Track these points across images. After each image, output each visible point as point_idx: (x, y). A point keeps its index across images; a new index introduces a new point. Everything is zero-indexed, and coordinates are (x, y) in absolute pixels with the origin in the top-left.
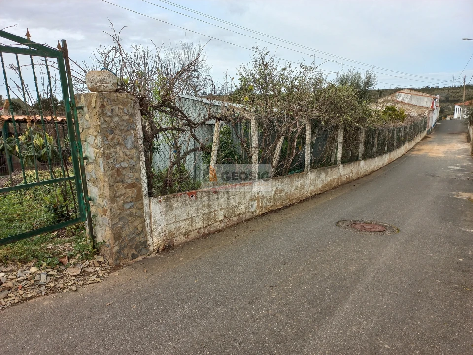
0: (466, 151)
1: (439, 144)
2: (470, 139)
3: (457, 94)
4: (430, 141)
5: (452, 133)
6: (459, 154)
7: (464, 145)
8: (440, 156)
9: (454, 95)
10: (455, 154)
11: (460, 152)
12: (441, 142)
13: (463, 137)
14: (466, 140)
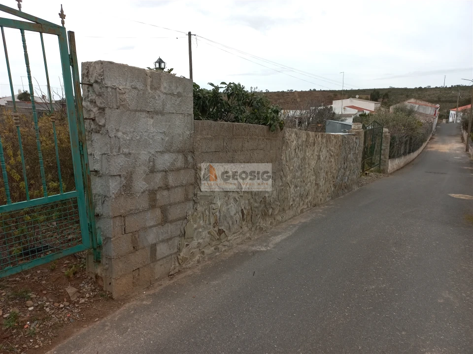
0: (462, 148)
1: (443, 144)
2: (464, 139)
3: (449, 95)
4: (436, 141)
5: (450, 135)
6: (458, 150)
7: (460, 144)
8: (446, 151)
9: (445, 96)
10: (455, 150)
11: (458, 149)
12: (444, 142)
13: (459, 139)
14: (461, 141)
